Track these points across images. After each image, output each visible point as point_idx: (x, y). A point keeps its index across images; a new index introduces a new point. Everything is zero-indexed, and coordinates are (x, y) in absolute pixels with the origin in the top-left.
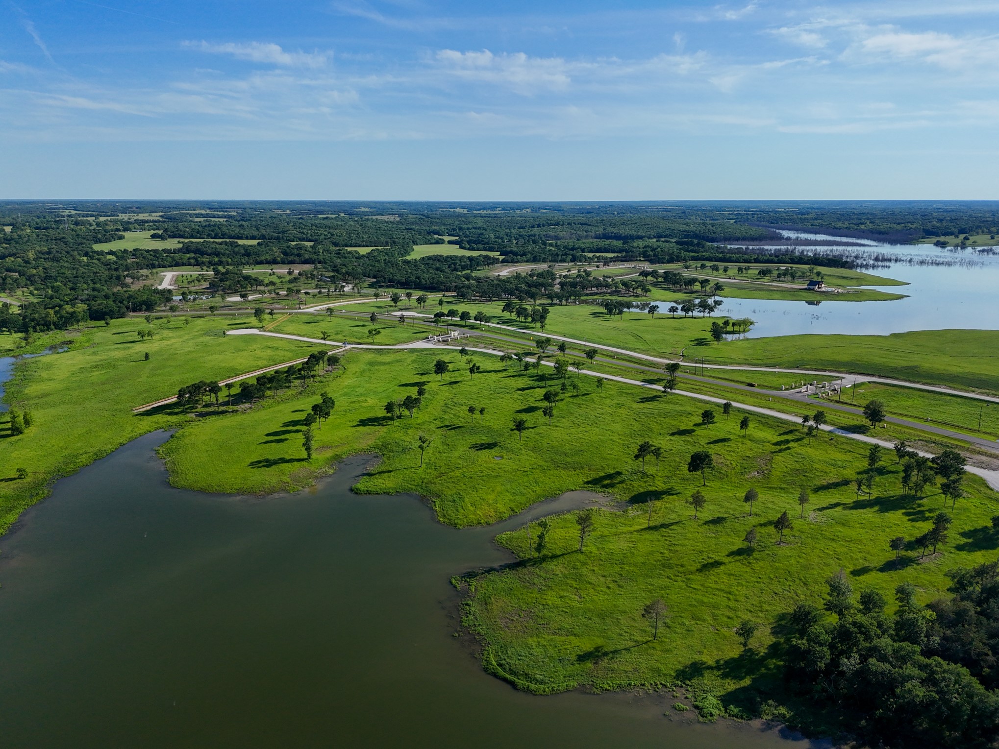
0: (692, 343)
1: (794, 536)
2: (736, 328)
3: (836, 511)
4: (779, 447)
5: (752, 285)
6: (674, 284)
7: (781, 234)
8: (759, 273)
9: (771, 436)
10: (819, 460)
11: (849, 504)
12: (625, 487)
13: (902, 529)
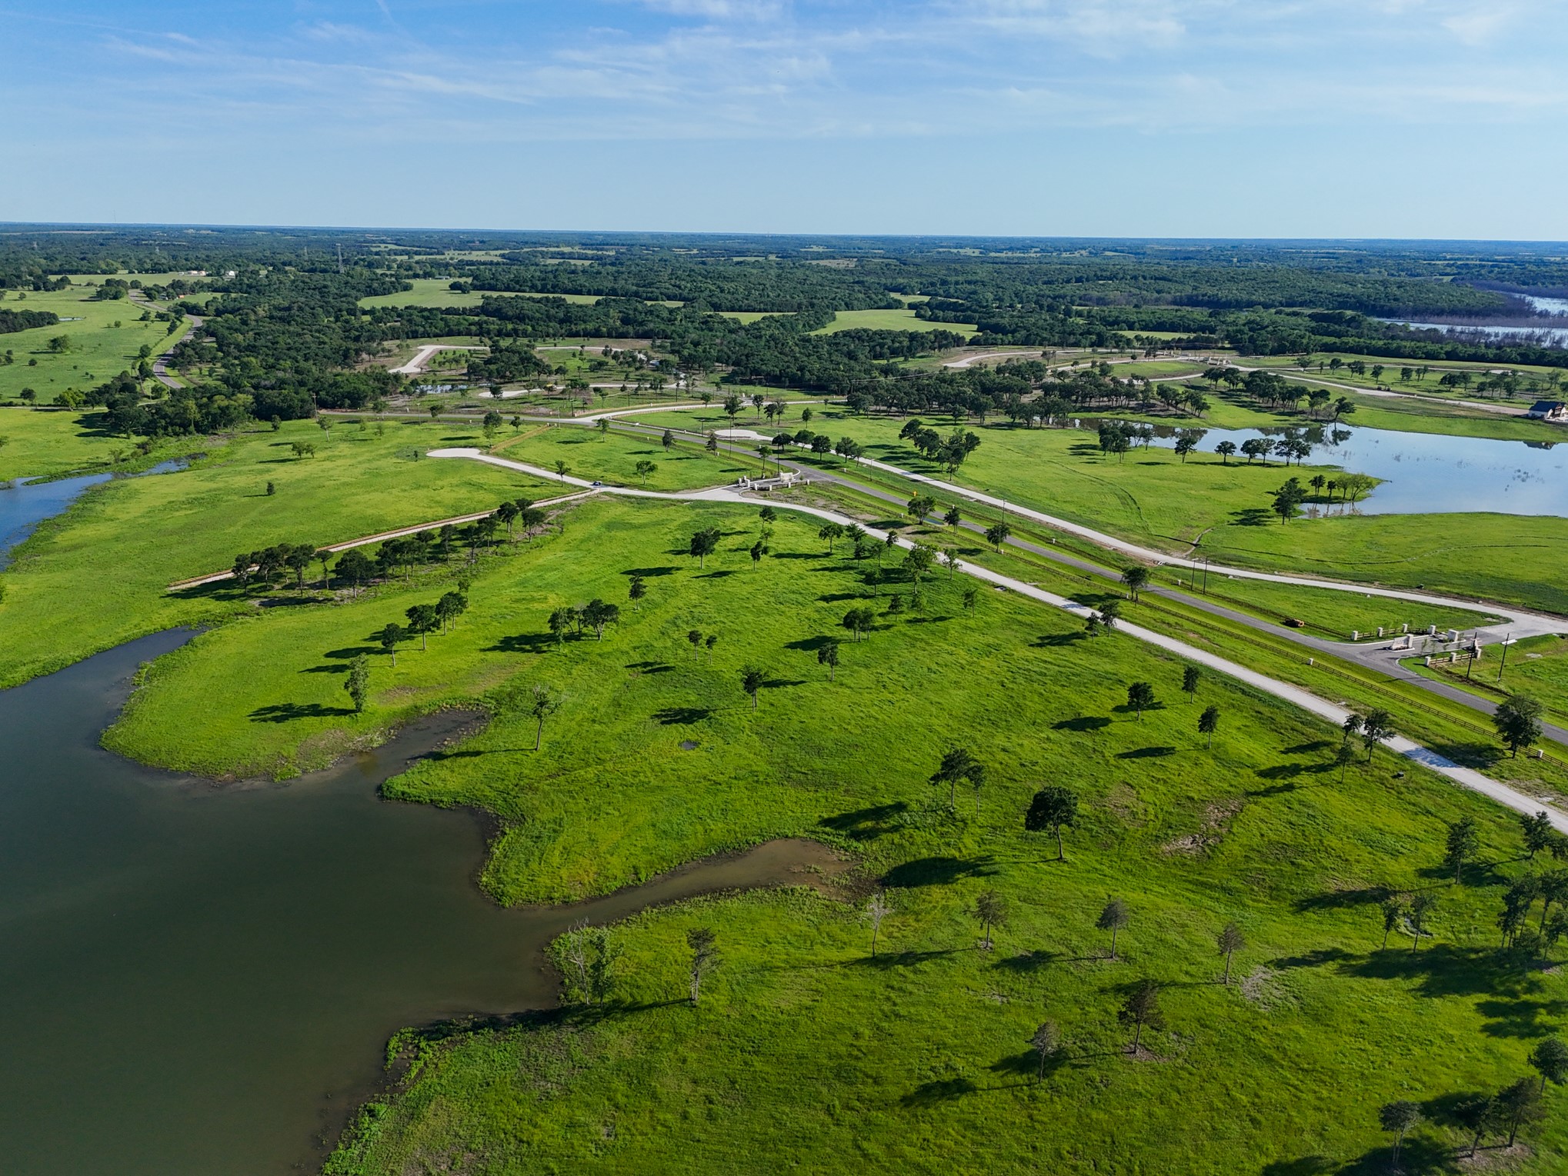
0: (1232, 519)
1: (1180, 1035)
2: (1336, 493)
3: (1318, 975)
4: (1268, 782)
5: (1419, 405)
6: (1260, 396)
7: (1530, 304)
8: (1443, 381)
9: (1264, 751)
10: (1346, 827)
11: (1361, 957)
12: (896, 841)
13: (1455, 1053)
